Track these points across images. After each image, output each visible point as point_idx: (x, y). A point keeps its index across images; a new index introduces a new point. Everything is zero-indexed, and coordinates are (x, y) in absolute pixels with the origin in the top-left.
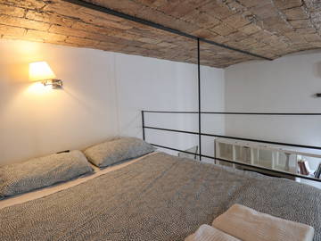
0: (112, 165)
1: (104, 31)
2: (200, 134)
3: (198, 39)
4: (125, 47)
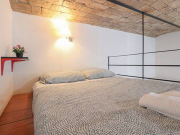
1: (94, 12)
3: (143, 13)
4: (102, 23)
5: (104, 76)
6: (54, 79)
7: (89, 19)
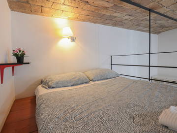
0: (98, 80)
2: (149, 66)
3: (150, 10)
4: (105, 21)
5: (108, 77)
6: (57, 83)
7: (92, 18)
